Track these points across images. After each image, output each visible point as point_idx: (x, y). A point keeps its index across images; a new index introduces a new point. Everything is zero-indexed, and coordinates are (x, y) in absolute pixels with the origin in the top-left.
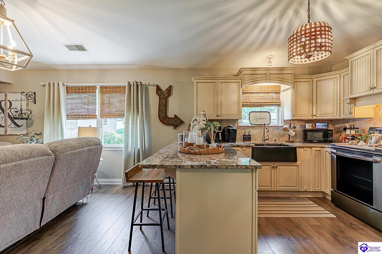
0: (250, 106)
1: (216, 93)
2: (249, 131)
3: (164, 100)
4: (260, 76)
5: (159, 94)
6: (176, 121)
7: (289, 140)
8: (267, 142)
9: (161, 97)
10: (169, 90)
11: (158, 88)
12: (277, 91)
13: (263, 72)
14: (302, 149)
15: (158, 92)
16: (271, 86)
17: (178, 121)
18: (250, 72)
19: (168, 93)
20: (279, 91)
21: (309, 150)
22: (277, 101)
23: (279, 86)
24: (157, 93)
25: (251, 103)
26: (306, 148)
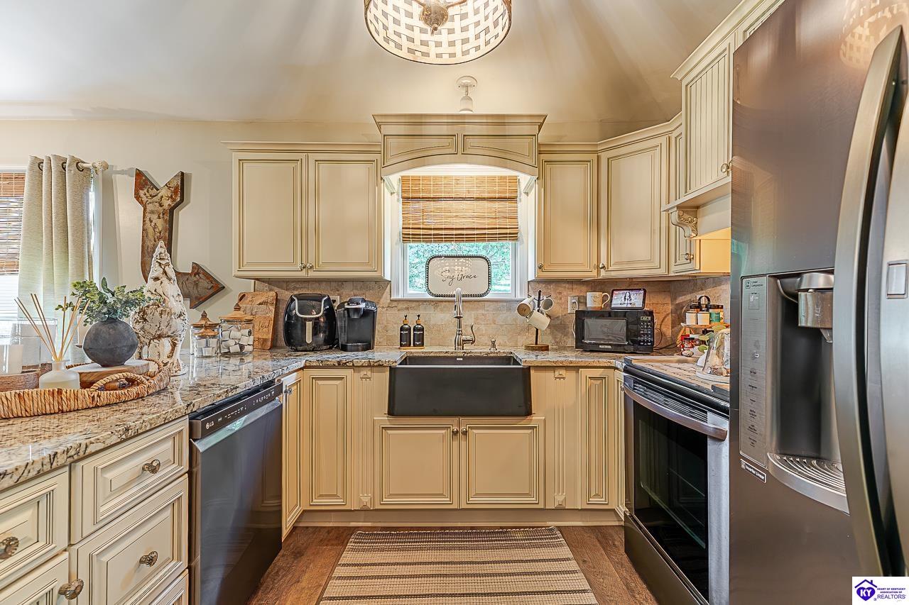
0: (427, 238)
1: (302, 195)
2: (419, 316)
3: (159, 218)
4: (434, 142)
5: (144, 199)
6: (196, 284)
7: (536, 344)
8: (467, 347)
9: (150, 207)
10: (181, 188)
11: (142, 181)
12: (507, 195)
13: (445, 130)
14: (550, 375)
15: (141, 193)
16: (488, 177)
17: (204, 283)
18: (402, 130)
19: (171, 197)
20: (513, 195)
21: (570, 375)
22: (508, 223)
23: (515, 180)
24: (137, 197)
25: (431, 229)
26: (563, 372)
